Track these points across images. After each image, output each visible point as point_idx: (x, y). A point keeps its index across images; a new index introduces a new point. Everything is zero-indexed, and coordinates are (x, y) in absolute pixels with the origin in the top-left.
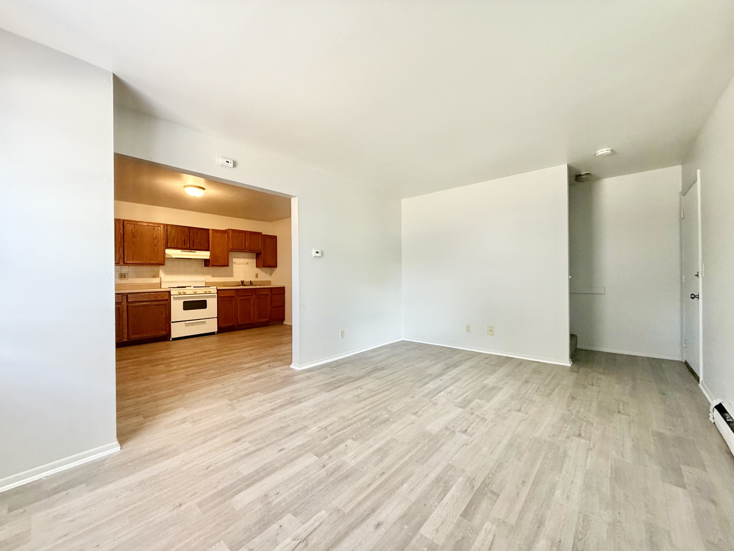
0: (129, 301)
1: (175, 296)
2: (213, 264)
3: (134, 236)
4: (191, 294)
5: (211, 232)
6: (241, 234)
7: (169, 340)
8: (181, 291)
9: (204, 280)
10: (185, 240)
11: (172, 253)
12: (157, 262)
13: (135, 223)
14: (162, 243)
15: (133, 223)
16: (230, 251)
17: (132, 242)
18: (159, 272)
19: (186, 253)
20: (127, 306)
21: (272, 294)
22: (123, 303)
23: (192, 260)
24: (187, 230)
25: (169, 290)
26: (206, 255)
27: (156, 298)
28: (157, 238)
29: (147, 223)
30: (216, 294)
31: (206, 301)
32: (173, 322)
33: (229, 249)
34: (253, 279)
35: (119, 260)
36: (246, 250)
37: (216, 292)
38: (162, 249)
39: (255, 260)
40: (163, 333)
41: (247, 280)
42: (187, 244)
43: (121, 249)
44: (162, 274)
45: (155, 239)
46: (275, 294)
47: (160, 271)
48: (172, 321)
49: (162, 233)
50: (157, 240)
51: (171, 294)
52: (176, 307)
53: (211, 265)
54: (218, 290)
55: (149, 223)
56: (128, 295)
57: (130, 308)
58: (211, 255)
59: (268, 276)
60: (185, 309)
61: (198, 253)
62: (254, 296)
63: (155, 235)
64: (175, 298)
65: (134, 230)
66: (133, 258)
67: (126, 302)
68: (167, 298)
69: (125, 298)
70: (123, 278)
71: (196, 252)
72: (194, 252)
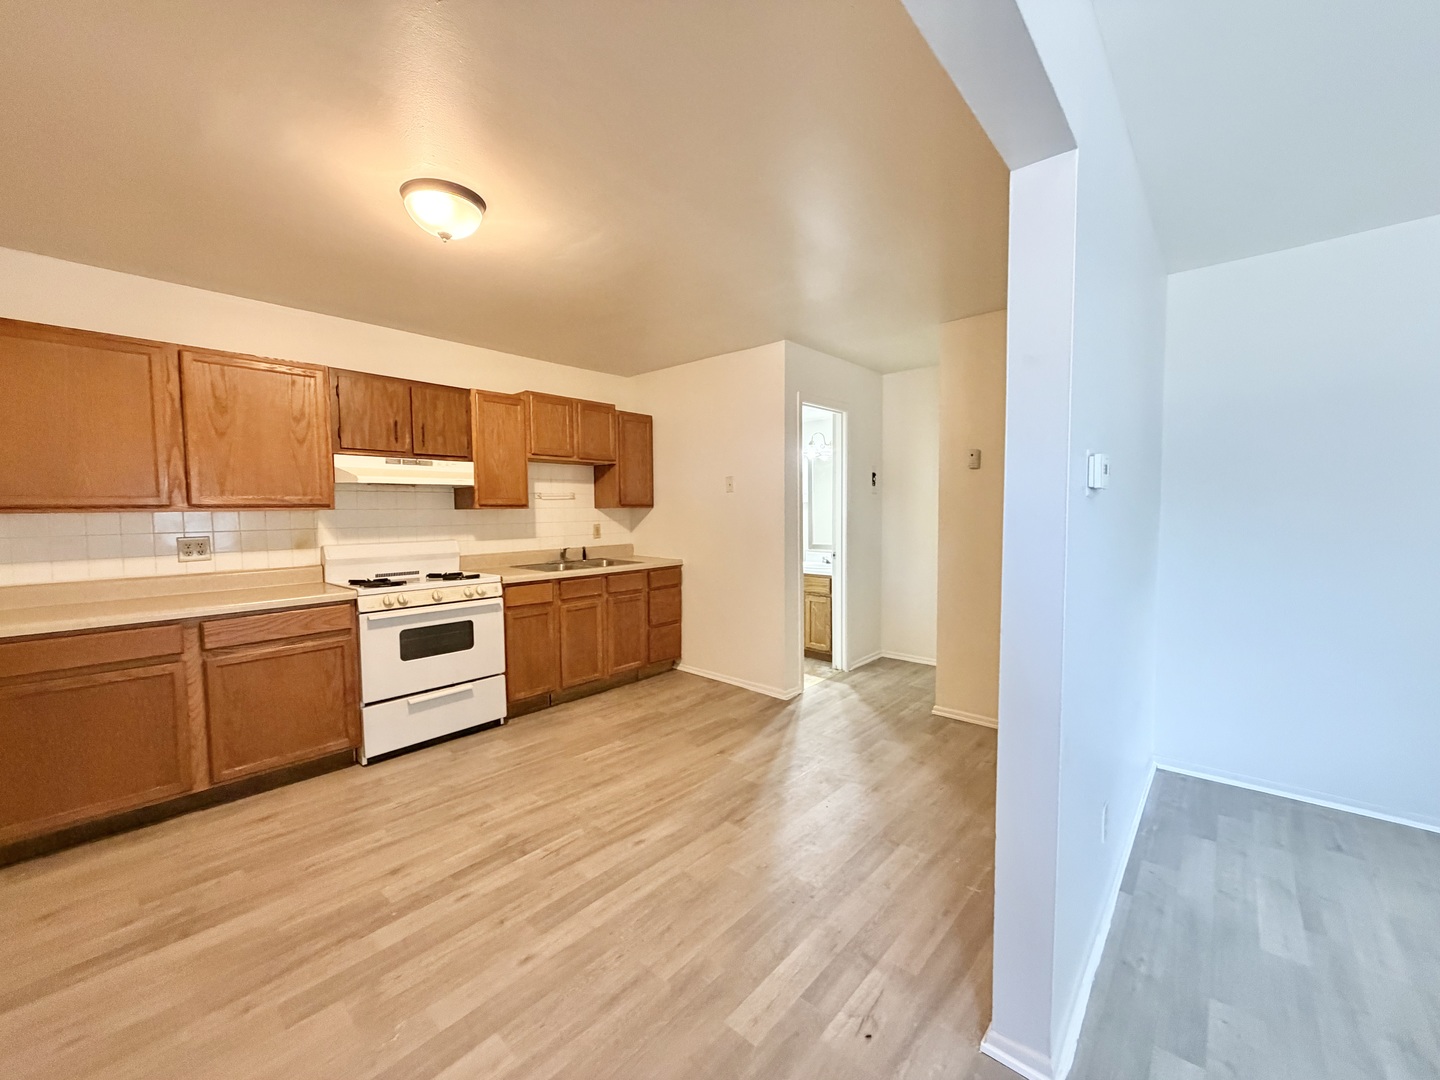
0: (208, 646)
1: (373, 617)
2: (483, 502)
3: (221, 407)
4: (426, 603)
5: (474, 399)
6: (560, 408)
7: (358, 762)
8: (393, 598)
9: (458, 550)
10: (396, 423)
11: (356, 467)
12: (306, 499)
13: (223, 360)
14: (321, 433)
15: (217, 359)
16: (531, 460)
17: (216, 430)
18: (316, 529)
19: (401, 467)
20: (204, 665)
21: (650, 589)
22: (184, 657)
23: (418, 489)
24: (401, 390)
25: (349, 595)
26: (461, 473)
27: (306, 626)
28: (303, 414)
29: (266, 360)
30: (500, 601)
31: (470, 623)
32: (367, 705)
33: (529, 455)
34: (589, 542)
35: (171, 492)
36: (575, 459)
37: (500, 593)
38: (323, 452)
39: (593, 485)
40: (337, 745)
41: (575, 544)
42: (404, 438)
43: (177, 454)
44: (325, 537)
45: (297, 420)
46: (658, 588)
47: (321, 526)
48: (366, 700)
49: (320, 399)
50: (304, 423)
51: (361, 609)
52: (378, 651)
53: (477, 506)
54: (505, 587)
55: (276, 362)
56: (207, 625)
57: (213, 674)
58: (477, 476)
59: (626, 530)
60: (405, 656)
61: (438, 465)
62: (606, 596)
63: (297, 406)
64: (373, 625)
65: (220, 383)
66: (222, 484)
67: (196, 649)
68: (346, 623)
69: (193, 634)
70: (195, 556)
71: (431, 464)
72: (426, 464)
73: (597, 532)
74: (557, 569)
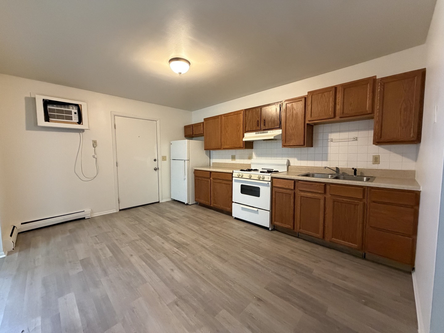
1: (235, 179)
3: (227, 126)
4: (247, 178)
5: (283, 104)
8: (240, 174)
10: (258, 121)
12: (239, 146)
14: (242, 127)
17: (226, 131)
18: (251, 154)
21: (371, 201)
30: (270, 183)
31: (259, 188)
33: (307, 122)
34: (367, 166)
36: (339, 118)
37: (270, 180)
38: (242, 133)
41: (350, 166)
42: (260, 125)
44: (255, 156)
45: (238, 126)
48: (233, 201)
49: (242, 119)
51: (233, 176)
54: (272, 178)
57: (213, 183)
58: (283, 135)
61: (270, 132)
62: (328, 195)
63: (238, 122)
65: (227, 121)
68: (231, 178)
70: (233, 160)
71: (267, 132)
72: (266, 133)
73: (376, 160)
74: (327, 178)
